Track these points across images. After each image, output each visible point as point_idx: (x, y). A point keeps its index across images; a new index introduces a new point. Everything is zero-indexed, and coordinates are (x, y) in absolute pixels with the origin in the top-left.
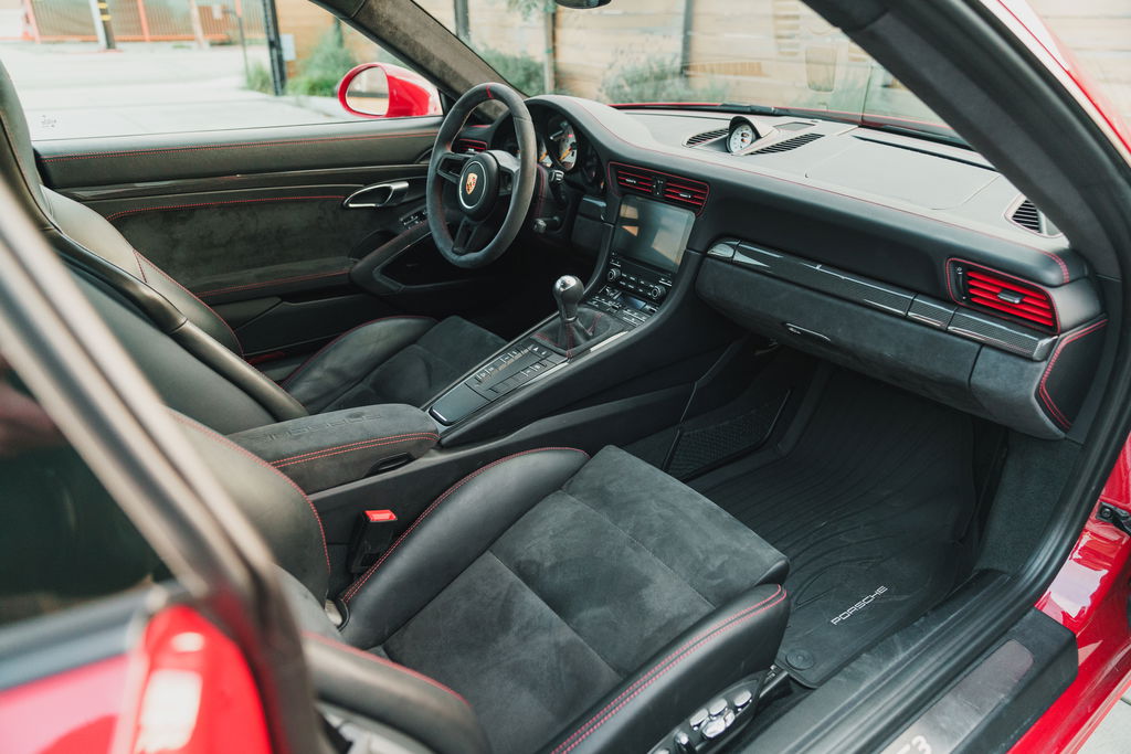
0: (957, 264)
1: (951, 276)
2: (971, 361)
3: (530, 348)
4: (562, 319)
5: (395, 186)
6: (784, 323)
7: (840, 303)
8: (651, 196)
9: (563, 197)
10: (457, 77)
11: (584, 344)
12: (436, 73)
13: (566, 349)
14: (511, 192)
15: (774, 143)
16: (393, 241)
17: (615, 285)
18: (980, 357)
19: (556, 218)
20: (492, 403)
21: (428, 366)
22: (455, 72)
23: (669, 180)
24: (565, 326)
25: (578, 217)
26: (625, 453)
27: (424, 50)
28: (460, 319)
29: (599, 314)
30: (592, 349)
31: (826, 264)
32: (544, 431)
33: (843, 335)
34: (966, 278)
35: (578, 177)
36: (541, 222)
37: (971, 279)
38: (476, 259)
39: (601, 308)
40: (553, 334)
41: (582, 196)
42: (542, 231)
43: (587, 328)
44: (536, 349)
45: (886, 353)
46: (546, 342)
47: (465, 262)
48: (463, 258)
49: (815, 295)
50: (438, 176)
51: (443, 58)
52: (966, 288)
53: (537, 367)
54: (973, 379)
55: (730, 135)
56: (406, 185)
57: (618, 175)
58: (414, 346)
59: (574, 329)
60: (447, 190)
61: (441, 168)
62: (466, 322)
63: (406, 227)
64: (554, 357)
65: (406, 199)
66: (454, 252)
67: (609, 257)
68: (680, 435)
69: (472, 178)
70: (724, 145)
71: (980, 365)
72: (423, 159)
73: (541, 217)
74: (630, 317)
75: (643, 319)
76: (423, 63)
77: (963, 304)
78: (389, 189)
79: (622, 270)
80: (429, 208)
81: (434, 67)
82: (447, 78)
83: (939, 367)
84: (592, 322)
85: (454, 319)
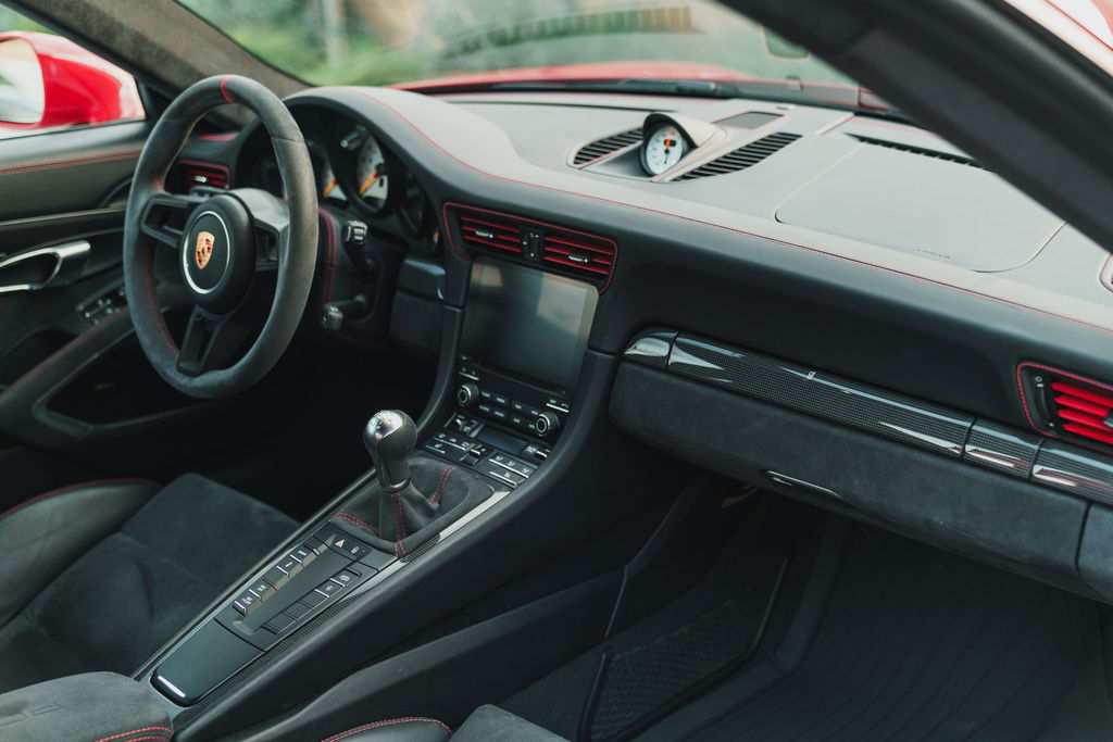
0: (1033, 372)
1: (1026, 391)
2: (1076, 530)
3: (329, 542)
4: (382, 484)
5: (64, 252)
6: (763, 471)
7: (852, 436)
8: (520, 259)
9: (369, 261)
10: (166, 57)
11: (425, 527)
12: (127, 53)
13: (395, 540)
14: (277, 263)
15: (719, 155)
16: (69, 347)
17: (472, 411)
18: (1089, 522)
19: (360, 298)
20: (266, 656)
21: (147, 577)
22: (161, 50)
23: (549, 233)
24: (391, 499)
25: (399, 294)
26: (513, 718)
27: (101, 17)
28: (201, 478)
29: (447, 468)
30: (444, 534)
31: (822, 371)
32: (365, 692)
33: (861, 489)
34: (1051, 393)
35: (392, 223)
36: (334, 312)
37: (1058, 394)
38: (221, 384)
39: (451, 456)
40: (369, 511)
41: (403, 257)
42: (336, 326)
43: (427, 495)
44: (340, 544)
45: (936, 519)
46: (356, 529)
47: (204, 389)
48: (199, 381)
49: (810, 423)
50: (142, 236)
51: (137, 29)
52: (1052, 411)
53: (345, 578)
54: (1081, 560)
55: (645, 146)
56: (84, 247)
57: (461, 223)
58: (119, 536)
59: (405, 502)
60: (161, 259)
61: (147, 222)
62: (213, 485)
63: (90, 320)
64: (373, 557)
65: (87, 271)
66: (180, 370)
67: (458, 365)
68: (608, 661)
69: (205, 239)
70: (638, 164)
71: (1090, 536)
72: (113, 199)
73: (333, 300)
74: (502, 471)
75: (525, 472)
76: (103, 39)
77: (1052, 434)
78: (53, 258)
79: (481, 385)
80: (129, 284)
81: (122, 43)
82: (148, 61)
83: (1024, 541)
84: (435, 484)
85: (189, 481)
